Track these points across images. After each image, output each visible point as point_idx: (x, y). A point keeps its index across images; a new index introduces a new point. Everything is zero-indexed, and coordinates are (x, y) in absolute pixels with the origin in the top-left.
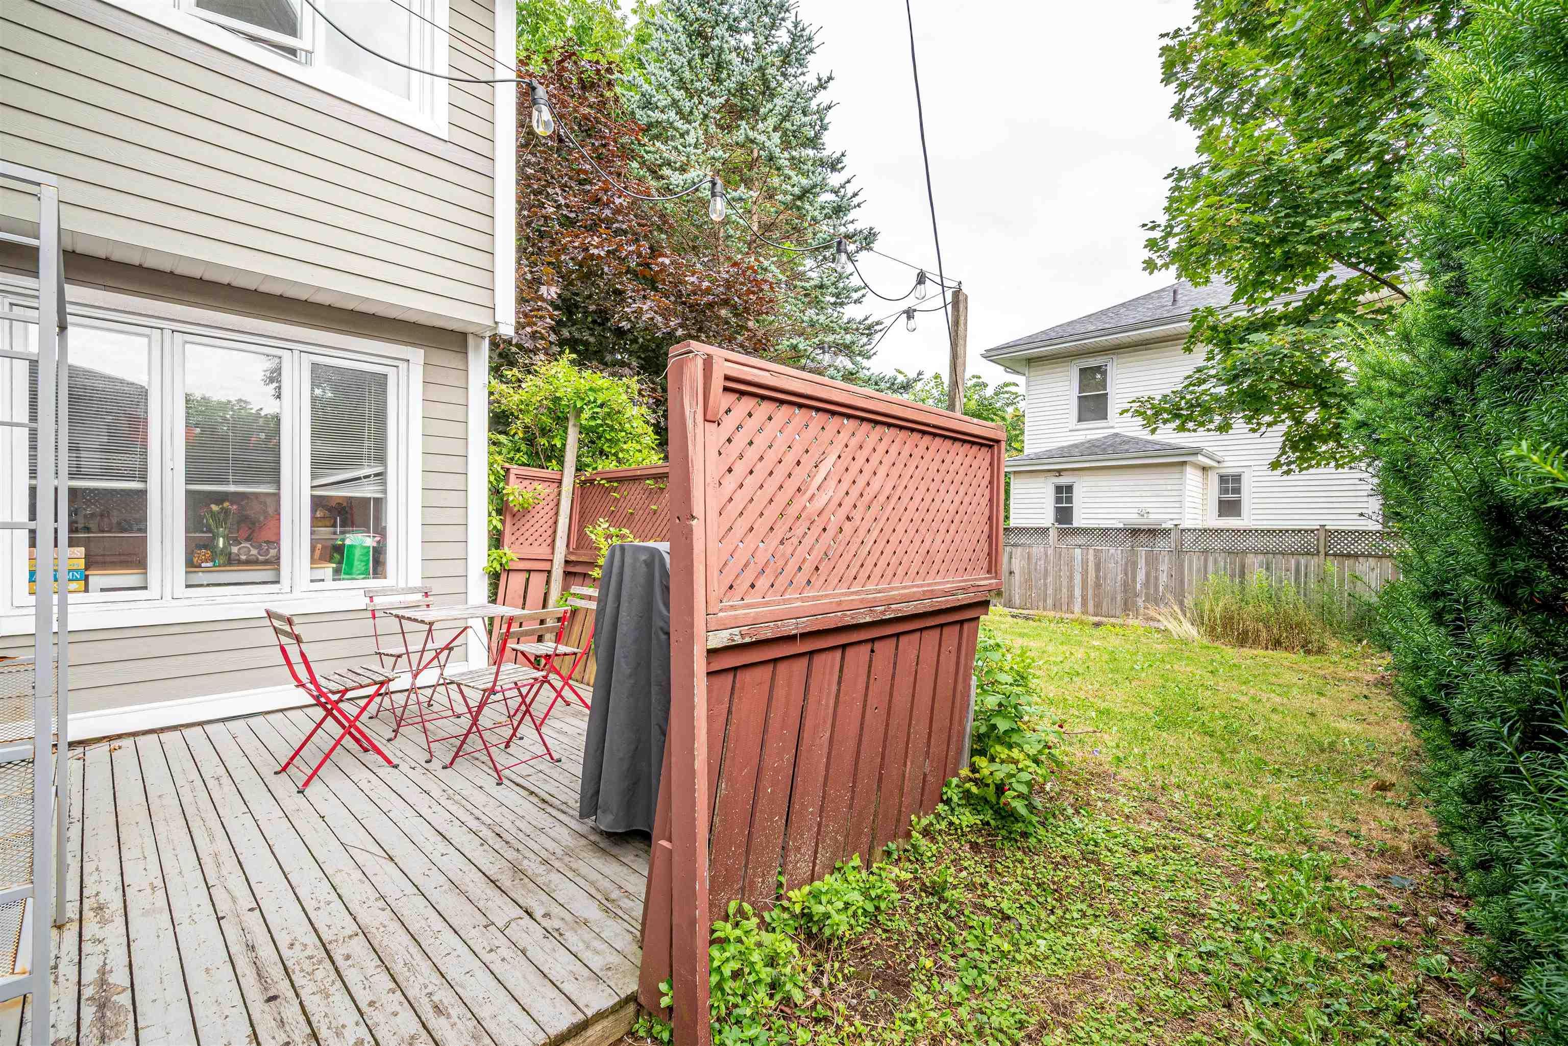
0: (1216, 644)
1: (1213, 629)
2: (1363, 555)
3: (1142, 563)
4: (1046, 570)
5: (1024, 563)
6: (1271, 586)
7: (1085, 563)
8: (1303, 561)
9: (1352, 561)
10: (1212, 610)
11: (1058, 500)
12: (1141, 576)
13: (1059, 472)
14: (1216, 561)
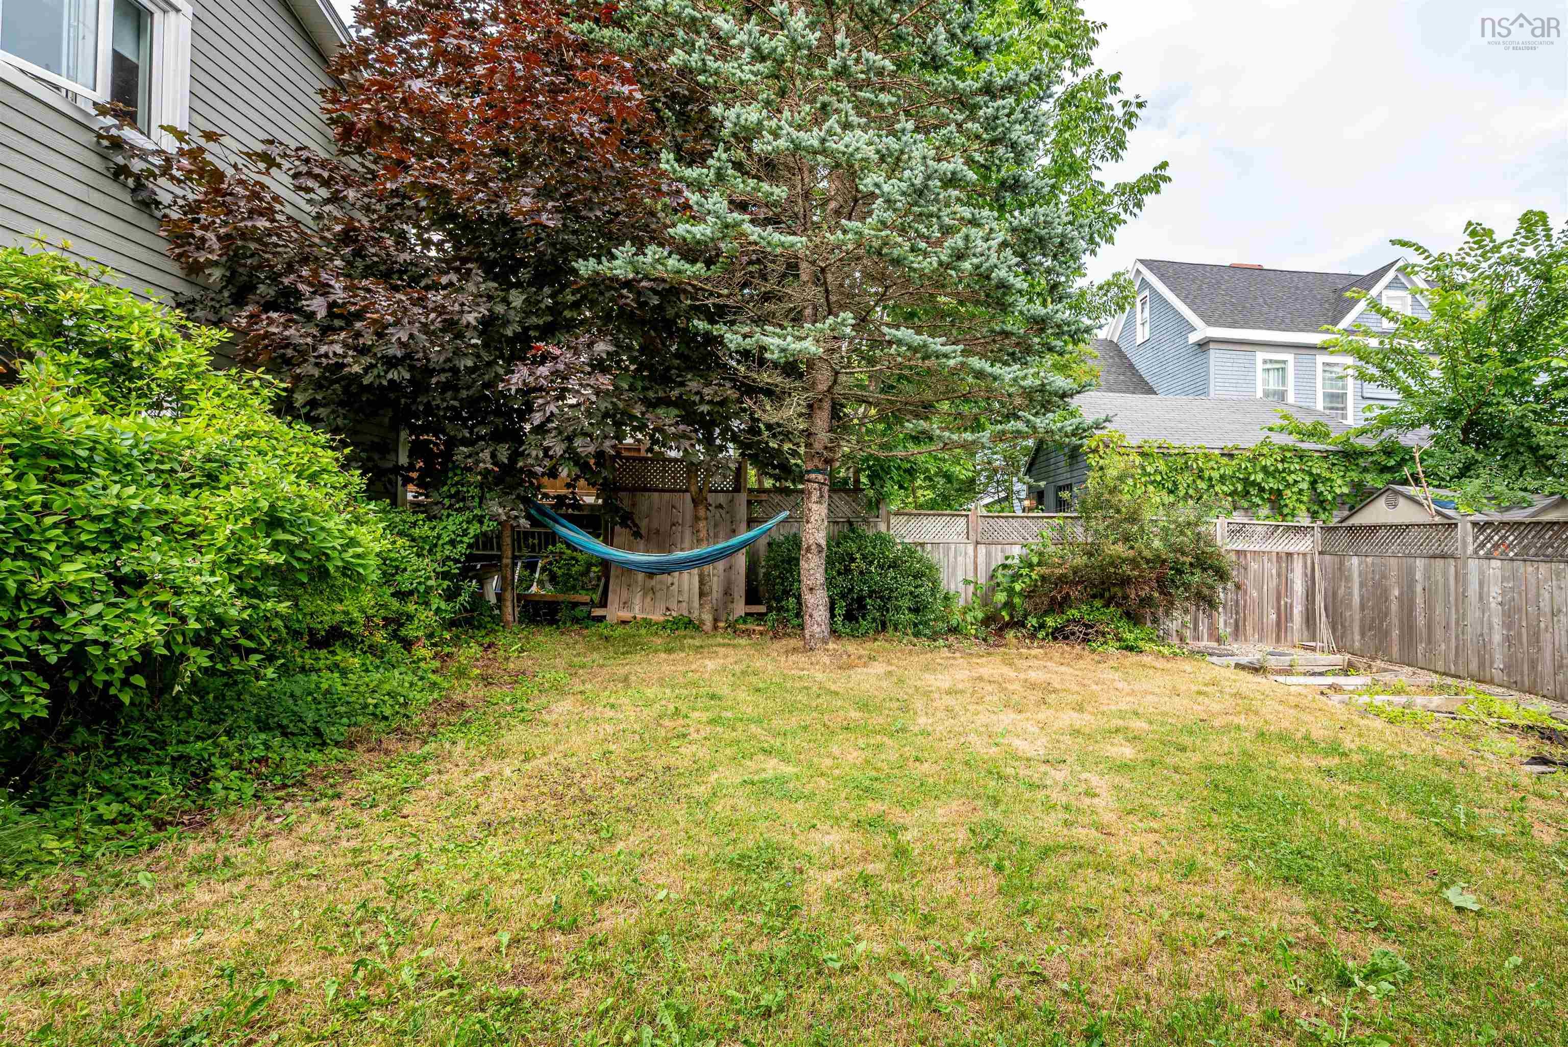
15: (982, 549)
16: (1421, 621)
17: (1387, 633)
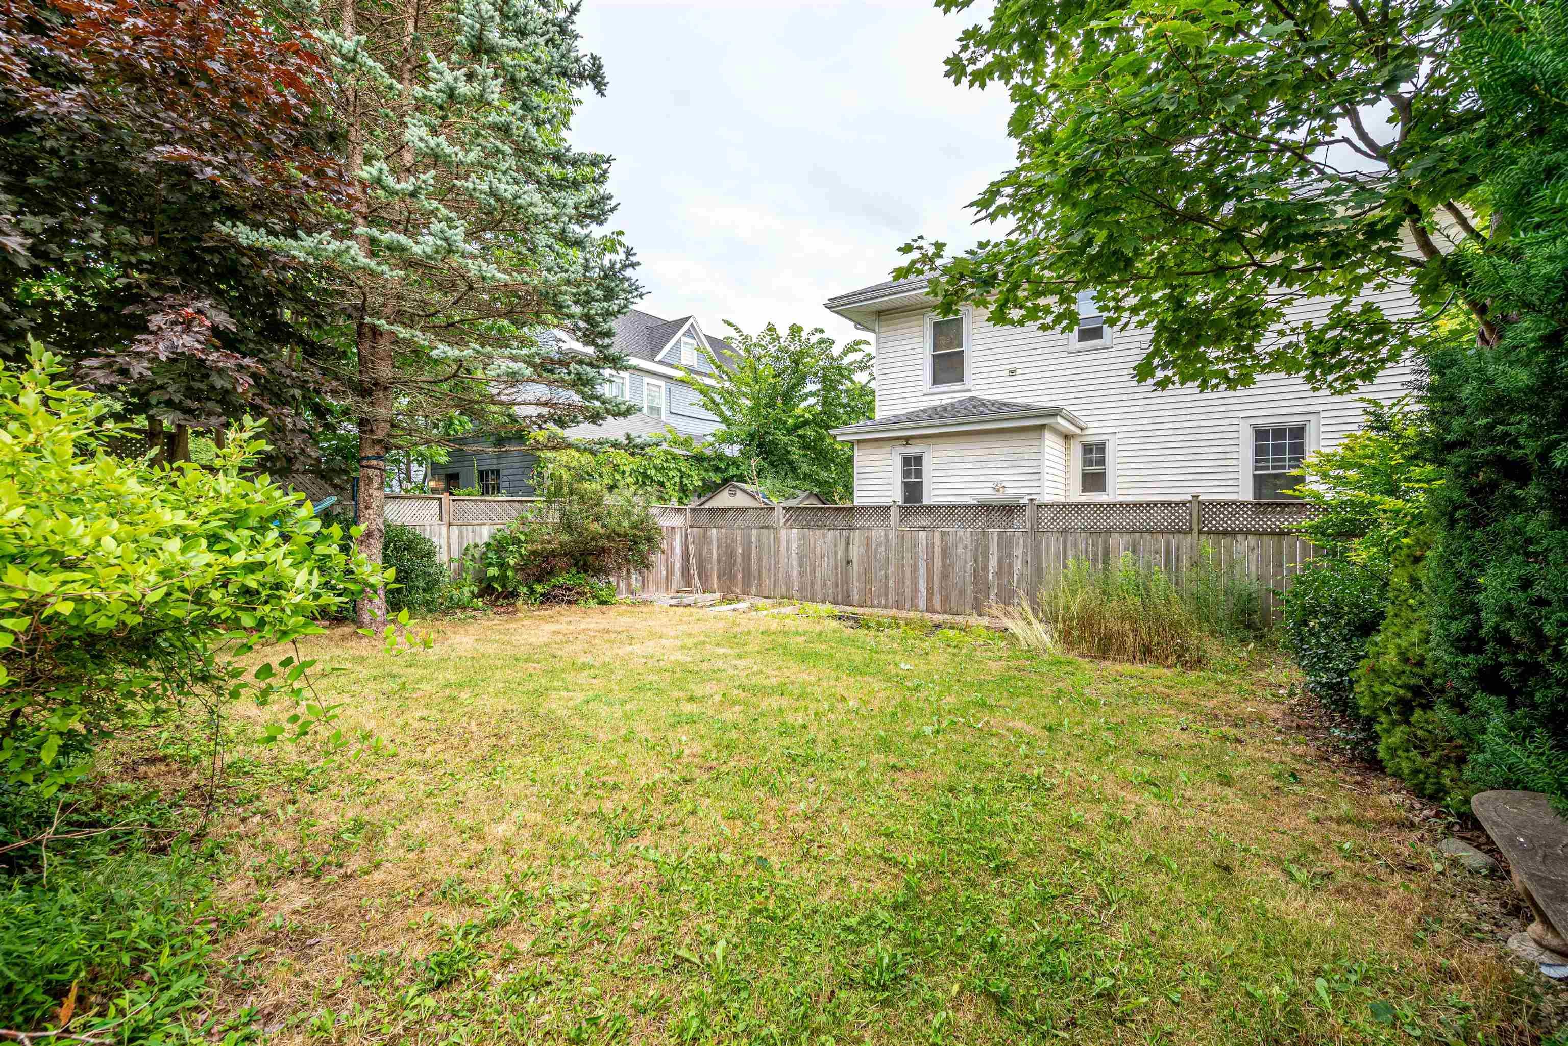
0: (1070, 657)
1: (1068, 633)
2: (1241, 532)
3: (994, 548)
4: (887, 558)
5: (862, 550)
6: (1138, 573)
7: (930, 547)
8: (1174, 540)
9: (1229, 539)
10: (1067, 608)
11: (906, 474)
12: (993, 563)
13: (907, 440)
14: (1076, 545)
15: (454, 530)
16: (755, 567)
17: (735, 576)
